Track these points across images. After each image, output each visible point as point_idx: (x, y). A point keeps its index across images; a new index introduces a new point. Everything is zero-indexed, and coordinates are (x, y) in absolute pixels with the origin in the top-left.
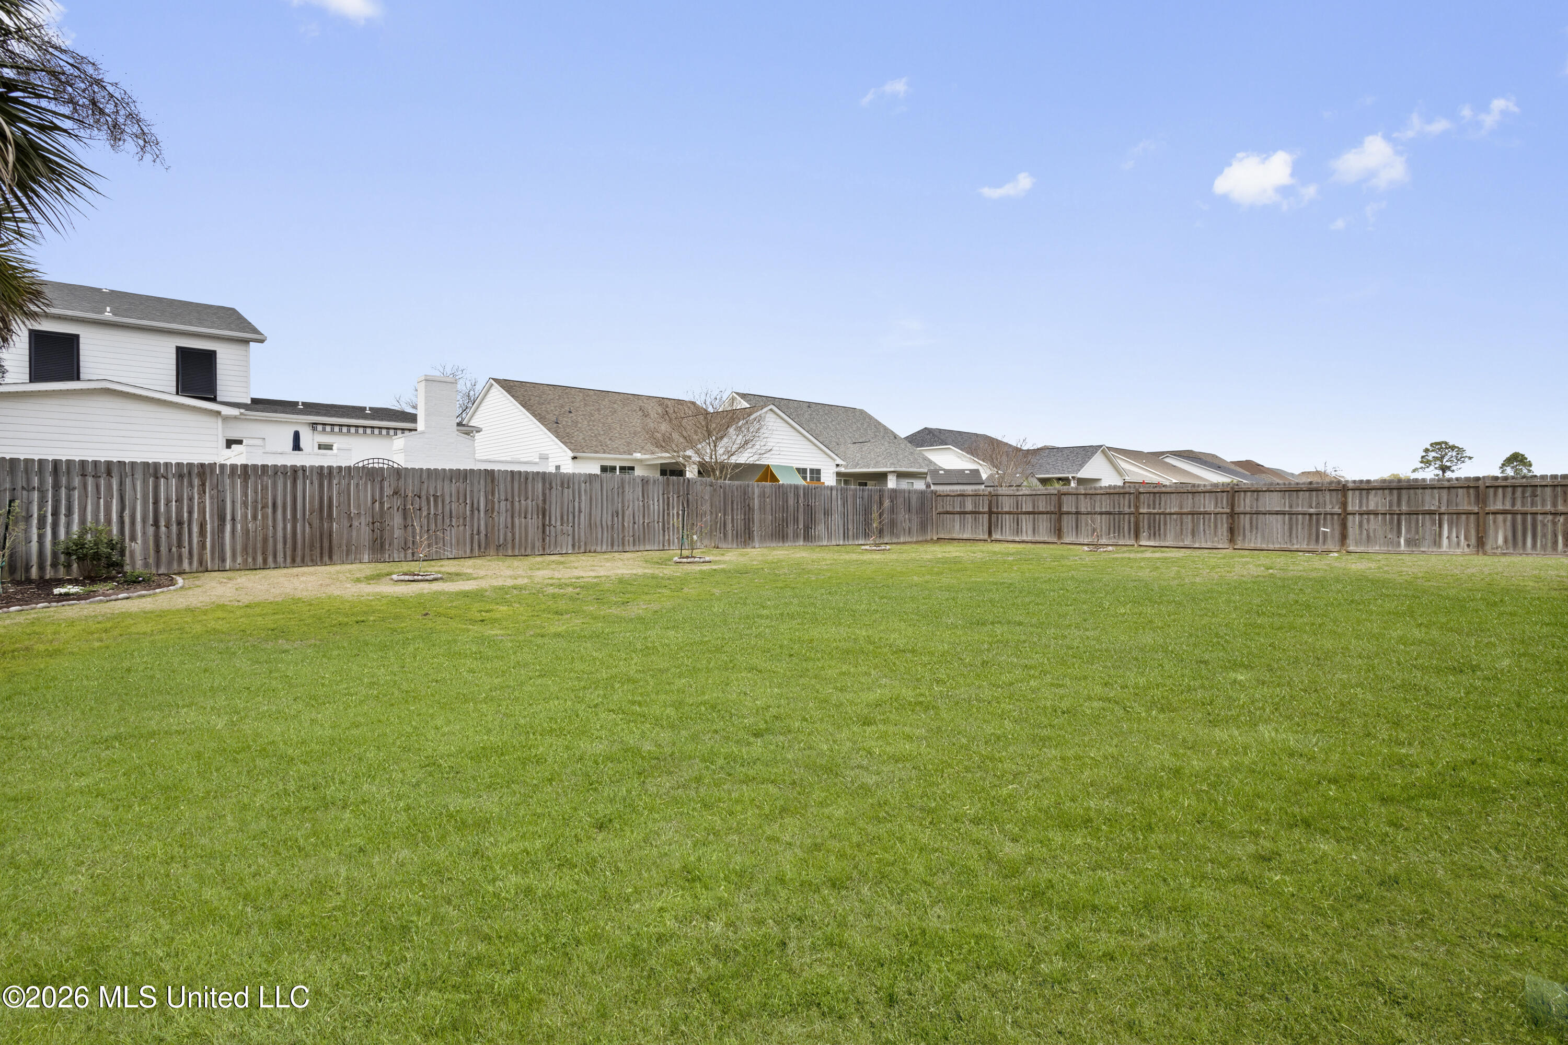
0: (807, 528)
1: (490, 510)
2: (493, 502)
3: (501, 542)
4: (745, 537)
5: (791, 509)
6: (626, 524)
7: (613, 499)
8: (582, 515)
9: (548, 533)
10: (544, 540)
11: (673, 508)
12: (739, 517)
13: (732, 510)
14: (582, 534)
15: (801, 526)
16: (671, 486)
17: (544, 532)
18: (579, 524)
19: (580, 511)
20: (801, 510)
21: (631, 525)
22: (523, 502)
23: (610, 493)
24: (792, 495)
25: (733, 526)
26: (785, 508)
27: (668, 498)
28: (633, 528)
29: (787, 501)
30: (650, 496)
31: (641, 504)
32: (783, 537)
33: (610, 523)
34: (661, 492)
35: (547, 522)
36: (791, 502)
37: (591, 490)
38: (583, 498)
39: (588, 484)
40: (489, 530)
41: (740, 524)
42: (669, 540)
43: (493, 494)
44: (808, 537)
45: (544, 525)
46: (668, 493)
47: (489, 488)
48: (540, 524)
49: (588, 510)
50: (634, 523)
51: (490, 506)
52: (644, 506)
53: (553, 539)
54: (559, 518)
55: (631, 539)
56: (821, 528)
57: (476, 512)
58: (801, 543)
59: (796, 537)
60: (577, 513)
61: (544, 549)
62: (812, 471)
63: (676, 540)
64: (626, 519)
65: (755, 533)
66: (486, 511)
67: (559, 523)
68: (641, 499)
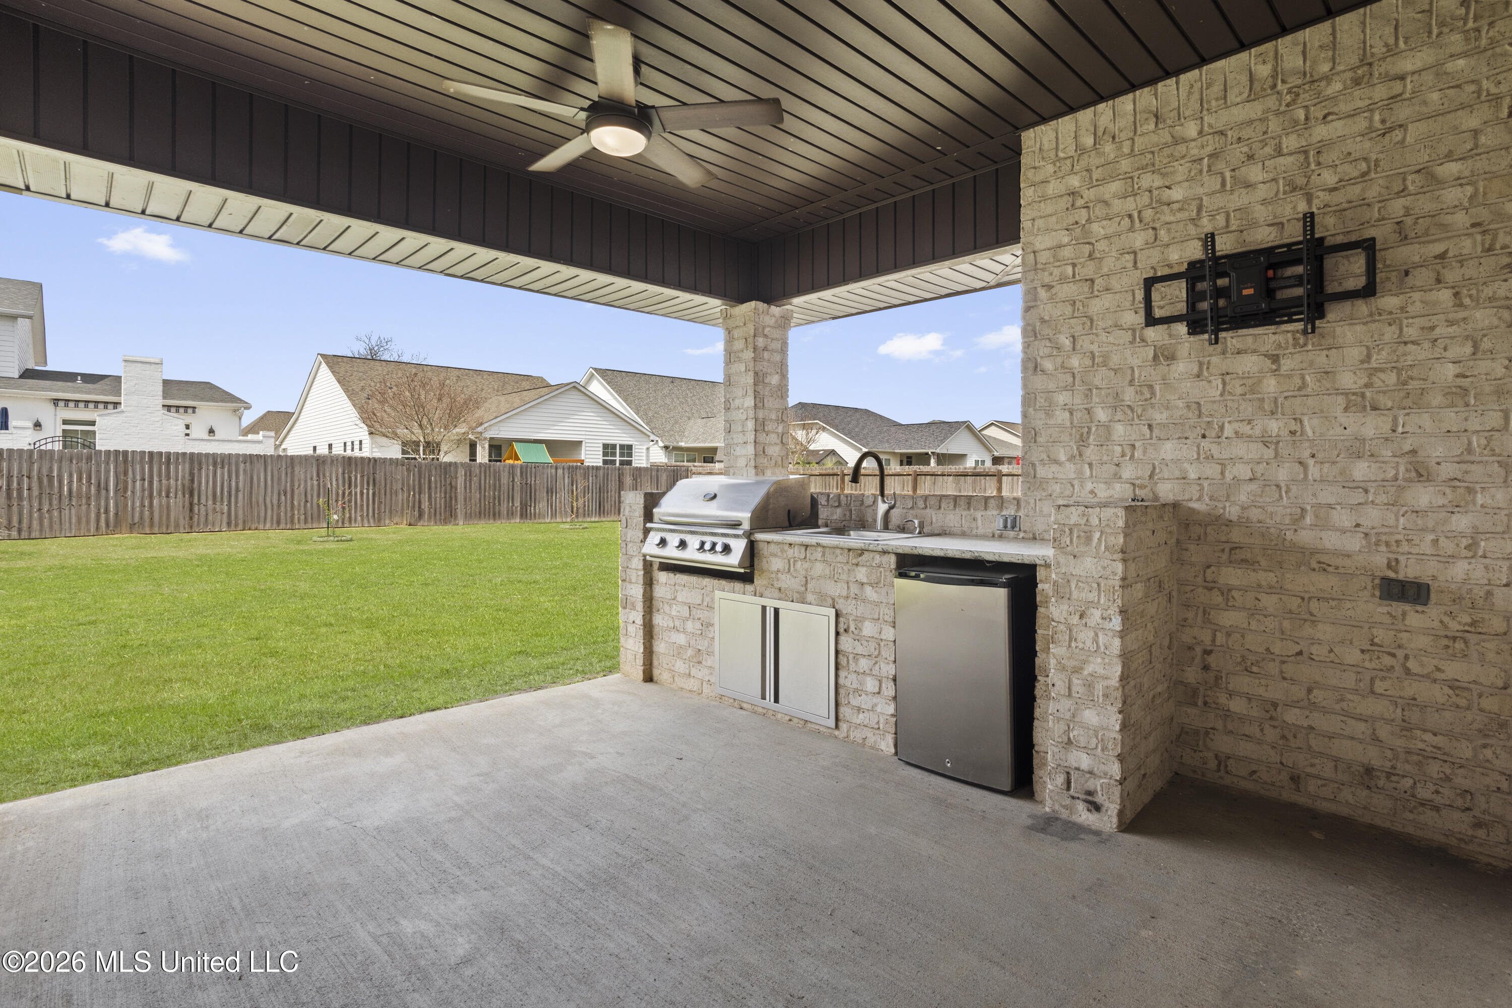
0: (524, 507)
1: (122, 489)
2: (126, 482)
3: (137, 519)
4: (448, 515)
5: (504, 488)
6: (296, 503)
7: (279, 479)
8: (240, 495)
9: (196, 511)
10: (191, 518)
11: (356, 486)
12: (438, 496)
13: (430, 488)
14: (240, 513)
15: (517, 503)
16: (353, 466)
17: (191, 510)
18: (236, 502)
19: (237, 490)
20: (517, 488)
21: (302, 504)
22: (164, 481)
23: (276, 473)
24: (506, 474)
25: (431, 504)
26: (497, 487)
27: (350, 478)
28: (305, 506)
29: (499, 480)
30: (328, 474)
31: (315, 483)
32: (494, 515)
33: (275, 502)
34: (340, 470)
35: (196, 501)
36: (505, 480)
37: (252, 470)
38: (241, 478)
39: (248, 464)
40: (120, 508)
41: (440, 502)
42: (350, 518)
43: (126, 473)
44: (525, 515)
45: (191, 504)
46: (350, 472)
47: (121, 469)
48: (187, 504)
49: (247, 489)
50: (307, 501)
51: (121, 486)
52: (319, 485)
53: (203, 519)
54: (210, 497)
55: (303, 517)
56: (542, 505)
57: (103, 492)
58: (518, 520)
59: (510, 514)
60: (233, 492)
61: (191, 527)
62: (622, 447)
63: (359, 518)
64: (296, 497)
65: (458, 511)
66: (116, 491)
67: (210, 502)
68: (315, 478)
